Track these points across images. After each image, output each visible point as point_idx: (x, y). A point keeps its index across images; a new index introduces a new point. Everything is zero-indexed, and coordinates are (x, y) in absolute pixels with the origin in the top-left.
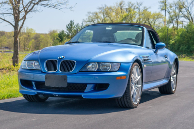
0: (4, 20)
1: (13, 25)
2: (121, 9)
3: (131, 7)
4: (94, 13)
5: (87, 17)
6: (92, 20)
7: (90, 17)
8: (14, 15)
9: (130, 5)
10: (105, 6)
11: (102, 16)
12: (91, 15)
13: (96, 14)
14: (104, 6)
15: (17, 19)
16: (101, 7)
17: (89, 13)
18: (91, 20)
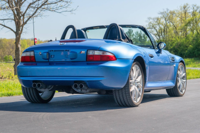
0: (5, 26)
1: (14, 31)
2: (185, 13)
3: (196, 11)
4: (155, 18)
5: (147, 24)
6: (153, 26)
7: (151, 23)
8: (15, 20)
9: (195, 8)
10: (168, 10)
11: (165, 22)
12: (151, 20)
13: (158, 19)
14: (166, 10)
15: (18, 25)
16: (162, 11)
17: (149, 18)
18: (151, 27)
